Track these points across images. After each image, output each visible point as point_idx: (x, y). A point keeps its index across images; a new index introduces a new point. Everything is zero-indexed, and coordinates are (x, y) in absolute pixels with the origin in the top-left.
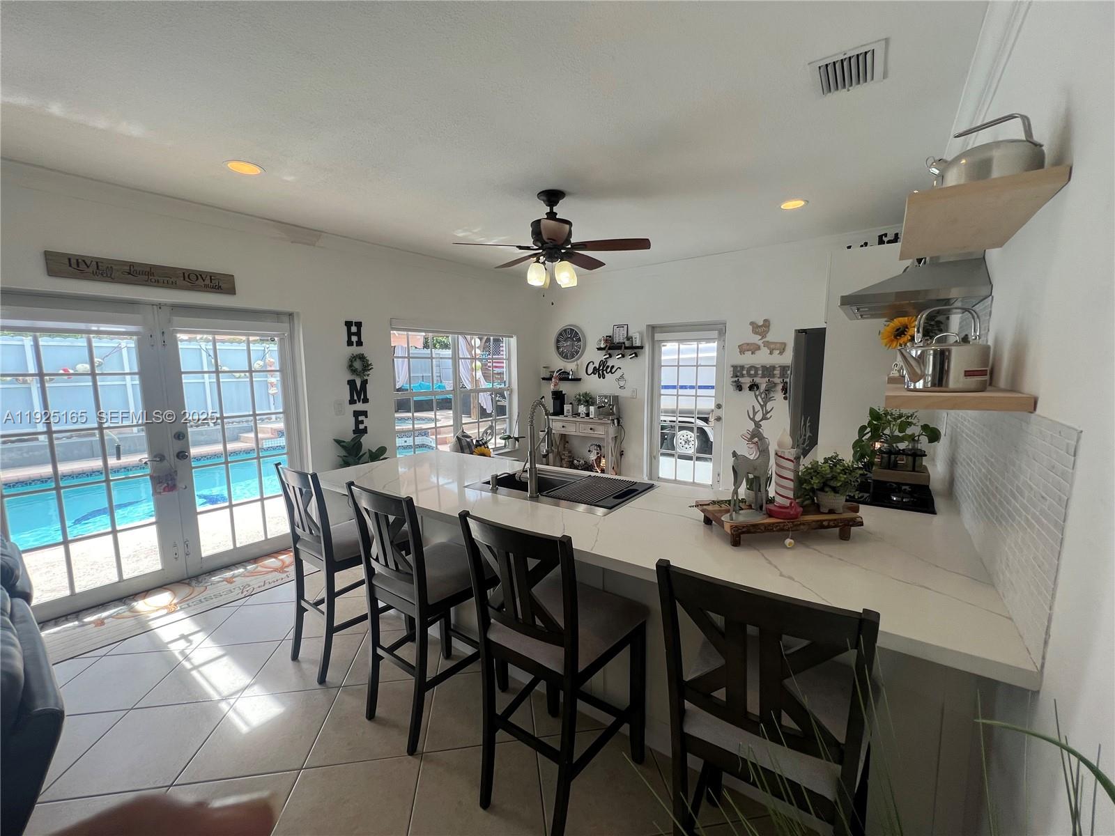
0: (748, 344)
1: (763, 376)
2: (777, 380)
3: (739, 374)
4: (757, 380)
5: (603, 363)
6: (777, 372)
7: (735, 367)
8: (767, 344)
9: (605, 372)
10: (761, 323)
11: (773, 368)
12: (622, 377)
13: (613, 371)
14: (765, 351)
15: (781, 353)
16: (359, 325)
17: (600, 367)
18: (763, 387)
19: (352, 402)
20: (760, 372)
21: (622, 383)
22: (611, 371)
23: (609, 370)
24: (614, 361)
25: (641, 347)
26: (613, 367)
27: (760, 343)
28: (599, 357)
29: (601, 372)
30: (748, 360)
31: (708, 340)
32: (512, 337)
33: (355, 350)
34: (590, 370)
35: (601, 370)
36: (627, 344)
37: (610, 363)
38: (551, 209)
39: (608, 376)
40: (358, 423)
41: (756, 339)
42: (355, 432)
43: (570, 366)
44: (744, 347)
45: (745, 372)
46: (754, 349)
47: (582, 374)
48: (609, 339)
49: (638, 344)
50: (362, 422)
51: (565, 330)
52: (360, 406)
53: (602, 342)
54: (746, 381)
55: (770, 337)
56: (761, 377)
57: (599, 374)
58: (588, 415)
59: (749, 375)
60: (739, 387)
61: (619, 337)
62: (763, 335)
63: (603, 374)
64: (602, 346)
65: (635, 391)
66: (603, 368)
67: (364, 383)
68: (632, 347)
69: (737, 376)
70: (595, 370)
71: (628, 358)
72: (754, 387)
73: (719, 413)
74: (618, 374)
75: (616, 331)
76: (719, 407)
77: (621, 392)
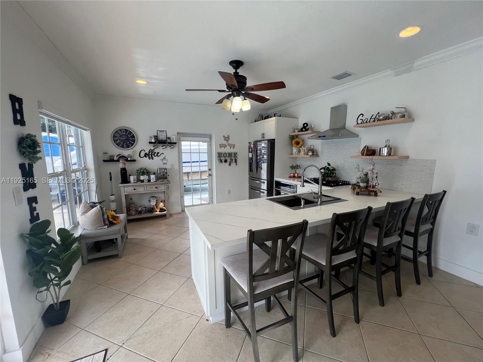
0: (223, 144)
1: (229, 157)
2: (233, 158)
3: (220, 156)
4: (227, 158)
5: (151, 151)
6: (233, 155)
7: (219, 153)
8: (229, 145)
9: (153, 156)
10: (226, 136)
12: (164, 158)
13: (159, 155)
14: (228, 147)
15: (233, 148)
17: (149, 153)
18: (229, 161)
20: (228, 155)
21: (165, 162)
22: (157, 155)
23: (156, 155)
24: (160, 149)
25: (175, 143)
26: (158, 153)
27: (227, 144)
28: (148, 148)
29: (150, 156)
30: (223, 150)
31: (204, 142)
34: (143, 154)
35: (150, 155)
36: (168, 141)
37: (156, 151)
39: (155, 158)
41: (225, 142)
43: (126, 152)
44: (222, 145)
45: (222, 155)
46: (225, 146)
47: (137, 157)
48: (156, 137)
51: (120, 130)
53: (152, 139)
54: (223, 159)
55: (230, 142)
56: (228, 157)
57: (149, 157)
58: (149, 181)
59: (224, 156)
60: (221, 161)
61: (162, 137)
62: (228, 141)
63: (152, 157)
64: (153, 141)
65: (172, 165)
66: (152, 153)
68: (170, 143)
69: (220, 157)
70: (146, 155)
71: (169, 148)
72: (226, 161)
73: (210, 172)
74: (162, 157)
75: (159, 133)
76: (210, 170)
77: (165, 166)
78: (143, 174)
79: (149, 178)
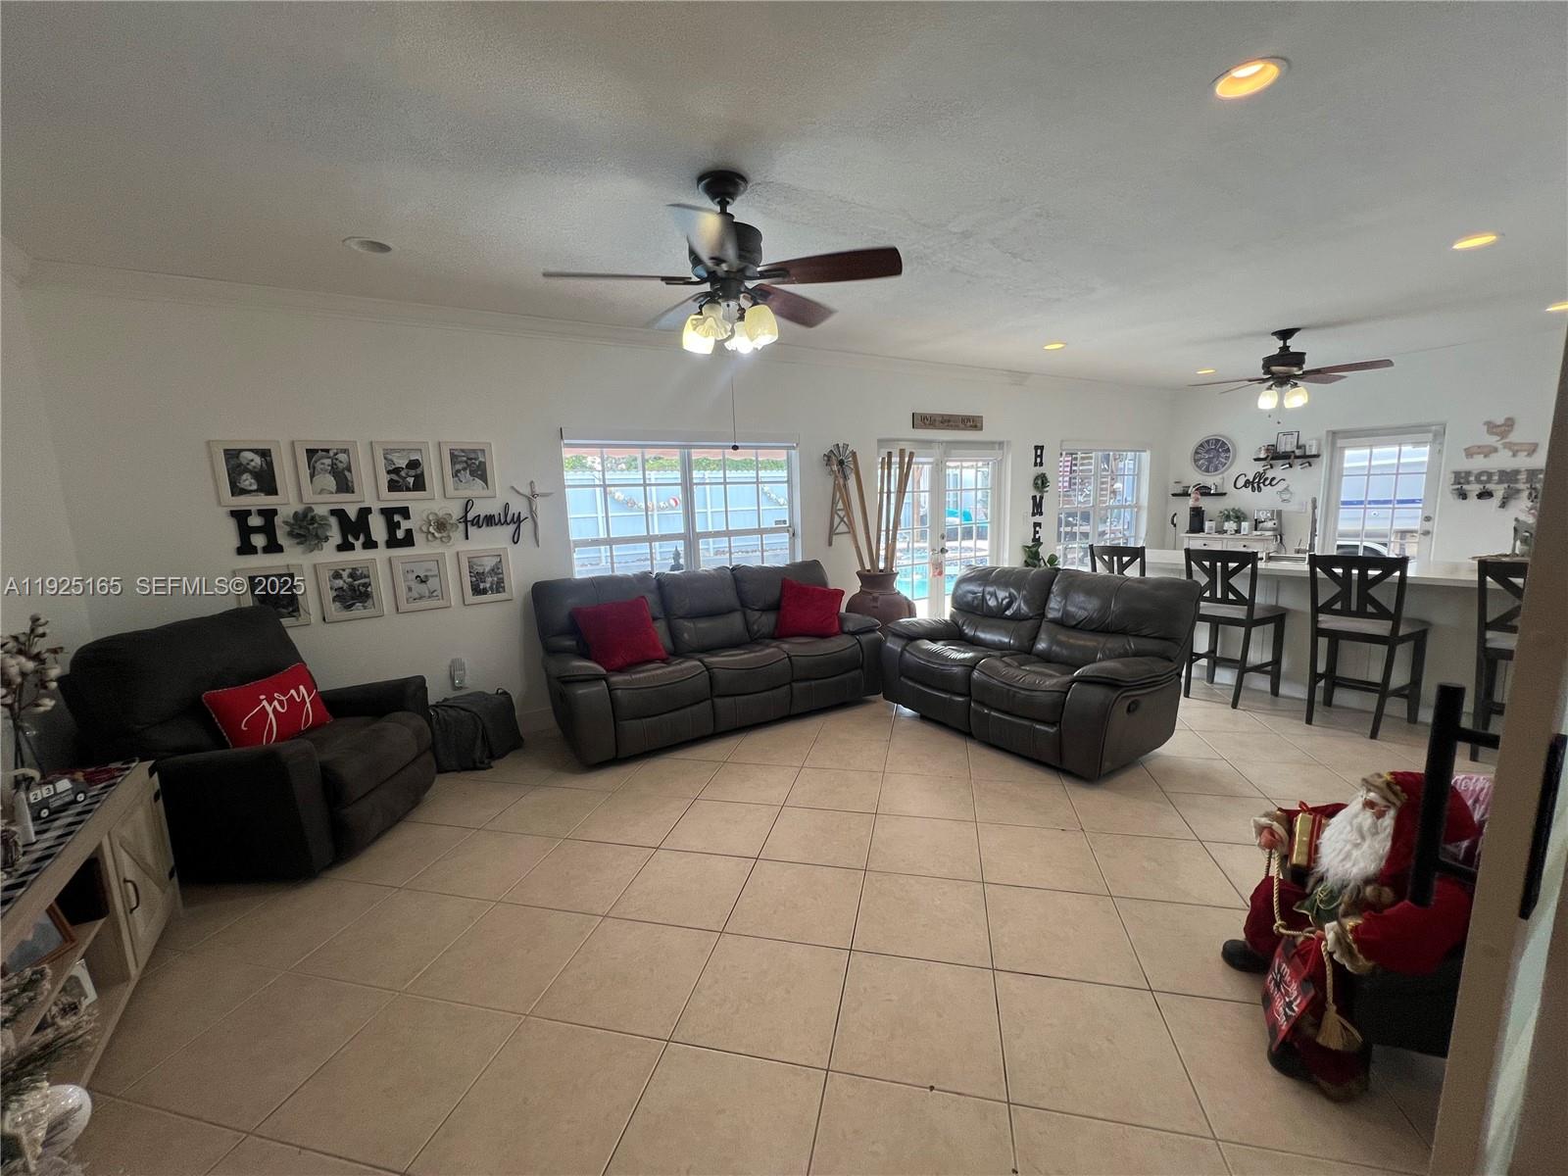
0: (1479, 447)
1: (1500, 482)
2: (1521, 486)
3: (1462, 481)
4: (1490, 487)
5: (1260, 475)
6: (1523, 477)
7: (1457, 474)
8: (1508, 446)
9: (1261, 485)
10: (1501, 422)
11: (1517, 472)
12: (1286, 489)
13: (1274, 483)
15: (1529, 455)
16: (1042, 448)
17: (1254, 479)
18: (1499, 494)
19: (1034, 514)
20: (1496, 478)
21: (1285, 497)
22: (1270, 484)
23: (1267, 482)
24: (1278, 471)
25: (1317, 456)
26: (1273, 479)
27: (1499, 445)
28: (1252, 469)
29: (1255, 485)
30: (1478, 464)
31: (1417, 444)
32: (1145, 451)
33: (1039, 470)
34: (1241, 482)
35: (1256, 483)
36: (1298, 452)
37: (1270, 474)
38: (1285, 343)
39: (1266, 490)
40: (1036, 532)
41: (1493, 440)
42: (1033, 541)
43: (1210, 480)
44: (1474, 450)
45: (1472, 478)
46: (1488, 451)
47: (1229, 488)
48: (1272, 448)
49: (1314, 452)
50: (1038, 532)
51: (1208, 442)
52: (1037, 519)
53: (1263, 452)
54: (1474, 488)
56: (1497, 483)
57: (1253, 487)
58: (1238, 531)
59: (1478, 480)
60: (1463, 496)
61: (1287, 445)
62: (1503, 435)
63: (1259, 487)
64: (1262, 456)
65: (1302, 504)
66: (1260, 480)
67: (1041, 498)
68: (1304, 456)
69: (1459, 483)
70: (1247, 483)
71: (1297, 468)
72: (1485, 494)
73: (1428, 526)
74: (1281, 486)
75: (1283, 438)
76: (1428, 519)
77: (1284, 507)
78: (1228, 518)
79: (1240, 526)
